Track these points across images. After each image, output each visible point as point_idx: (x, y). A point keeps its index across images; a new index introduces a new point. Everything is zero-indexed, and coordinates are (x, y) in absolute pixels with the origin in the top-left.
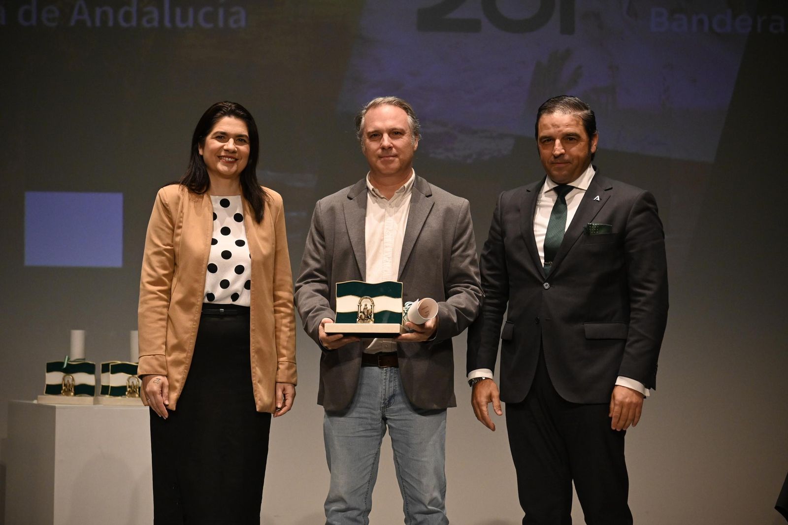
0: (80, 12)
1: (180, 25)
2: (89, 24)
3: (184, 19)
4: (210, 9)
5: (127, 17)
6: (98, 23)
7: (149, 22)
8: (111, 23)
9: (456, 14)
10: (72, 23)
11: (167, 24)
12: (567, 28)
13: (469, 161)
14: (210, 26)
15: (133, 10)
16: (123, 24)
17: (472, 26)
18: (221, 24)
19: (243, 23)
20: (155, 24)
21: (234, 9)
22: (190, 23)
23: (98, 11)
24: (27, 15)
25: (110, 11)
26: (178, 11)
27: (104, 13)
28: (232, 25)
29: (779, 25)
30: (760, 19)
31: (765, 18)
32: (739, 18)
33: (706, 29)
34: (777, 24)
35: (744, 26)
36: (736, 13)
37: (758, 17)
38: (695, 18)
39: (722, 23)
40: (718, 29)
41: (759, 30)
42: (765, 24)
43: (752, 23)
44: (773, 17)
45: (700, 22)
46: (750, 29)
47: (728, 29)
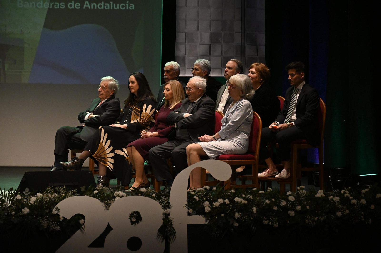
29: (57, 6)
30: (51, 4)
31: (53, 3)
32: (46, 3)
33: (35, 7)
34: (57, 5)
35: (46, 6)
36: (43, 3)
37: (51, 3)
38: (31, 4)
39: (40, 5)
40: (38, 7)
41: (51, 7)
42: (53, 5)
43: (48, 4)
44: (56, 3)
45: (33, 5)
46: (48, 7)
47: (42, 6)
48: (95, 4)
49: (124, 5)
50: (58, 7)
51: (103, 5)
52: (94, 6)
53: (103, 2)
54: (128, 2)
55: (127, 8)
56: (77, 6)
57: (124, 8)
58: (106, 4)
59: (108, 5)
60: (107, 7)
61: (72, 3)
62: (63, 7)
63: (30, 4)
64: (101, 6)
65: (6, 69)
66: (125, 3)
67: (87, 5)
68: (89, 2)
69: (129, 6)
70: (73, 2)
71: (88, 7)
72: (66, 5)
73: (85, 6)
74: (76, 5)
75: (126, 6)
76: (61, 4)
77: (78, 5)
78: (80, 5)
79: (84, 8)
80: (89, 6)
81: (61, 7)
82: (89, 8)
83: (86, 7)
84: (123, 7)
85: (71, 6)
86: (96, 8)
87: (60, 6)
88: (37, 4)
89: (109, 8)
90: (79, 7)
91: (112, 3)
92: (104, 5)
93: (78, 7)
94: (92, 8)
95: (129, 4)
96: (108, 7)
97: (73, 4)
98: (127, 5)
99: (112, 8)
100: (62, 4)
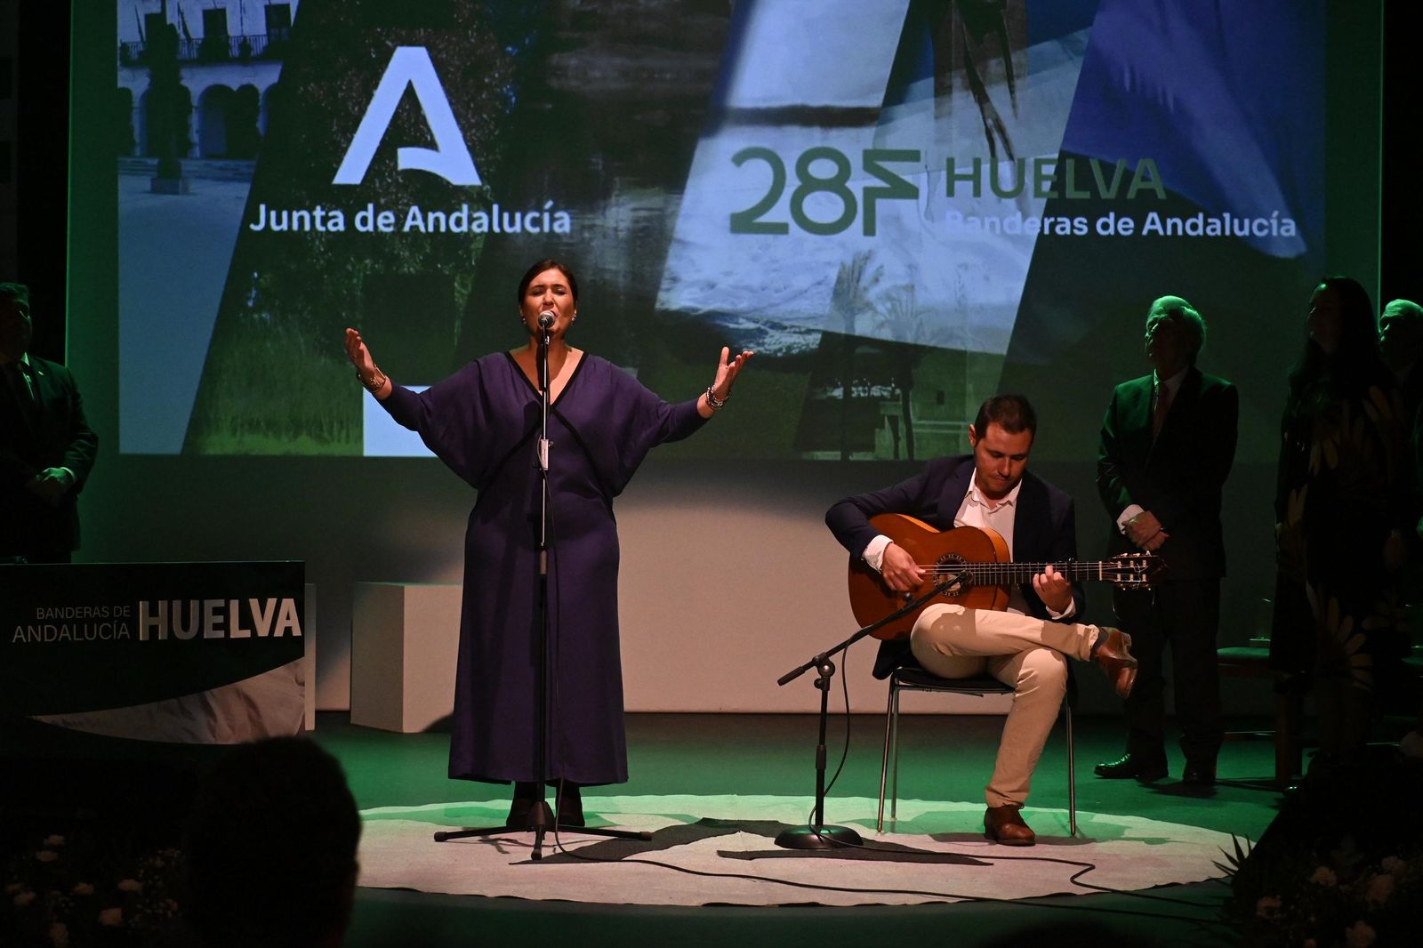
0: (414, 218)
1: (507, 229)
2: (422, 229)
3: (512, 223)
4: (537, 215)
5: (458, 222)
6: (431, 229)
7: (480, 226)
8: (443, 229)
9: (764, 219)
10: (406, 229)
11: (496, 229)
12: (869, 230)
13: (779, 354)
14: (536, 230)
15: (464, 215)
16: (454, 229)
17: (781, 229)
18: (546, 229)
19: (567, 228)
20: (485, 229)
21: (557, 215)
22: (517, 228)
23: (431, 216)
24: (364, 221)
25: (442, 216)
26: (506, 216)
27: (437, 220)
28: (557, 229)
29: (1065, 227)
30: (1047, 222)
31: (1052, 219)
32: (1029, 220)
33: (998, 231)
34: (1063, 225)
35: (1032, 227)
36: (1025, 216)
37: (1046, 219)
38: (987, 221)
39: (1012, 225)
40: (1008, 231)
41: (1047, 231)
42: (1052, 226)
43: (1040, 225)
44: (1059, 219)
45: (992, 225)
46: (1039, 230)
47: (1018, 231)
48: (1178, 221)
49: (1265, 222)
50: (1068, 231)
51: (1200, 222)
52: (1174, 226)
53: (1201, 216)
54: (1276, 213)
55: (1275, 233)
56: (1126, 226)
57: (1265, 232)
58: (1210, 220)
59: (1218, 222)
60: (1213, 230)
61: (1108, 217)
62: (1080, 230)
63: (983, 225)
64: (1194, 227)
65: (914, 421)
66: (1268, 217)
67: (1153, 223)
68: (1159, 215)
69: (1280, 225)
70: (1112, 215)
71: (1156, 231)
72: (1091, 225)
73: (1147, 227)
74: (1120, 226)
75: (1270, 227)
76: (1076, 222)
77: (1126, 223)
78: (1132, 224)
79: (1145, 232)
80: (1158, 227)
81: (1076, 232)
82: (1161, 232)
83: (1150, 231)
84: (1261, 227)
85: (1106, 226)
86: (1180, 232)
87: (1073, 227)
88: (1006, 223)
89: (1219, 232)
90: (1130, 232)
91: (1227, 216)
92: (1206, 224)
93: (1125, 229)
94: (1169, 232)
95: (1279, 219)
96: (1215, 228)
97: (1111, 220)
98: (1274, 222)
99: (1228, 233)
100: (1080, 223)
